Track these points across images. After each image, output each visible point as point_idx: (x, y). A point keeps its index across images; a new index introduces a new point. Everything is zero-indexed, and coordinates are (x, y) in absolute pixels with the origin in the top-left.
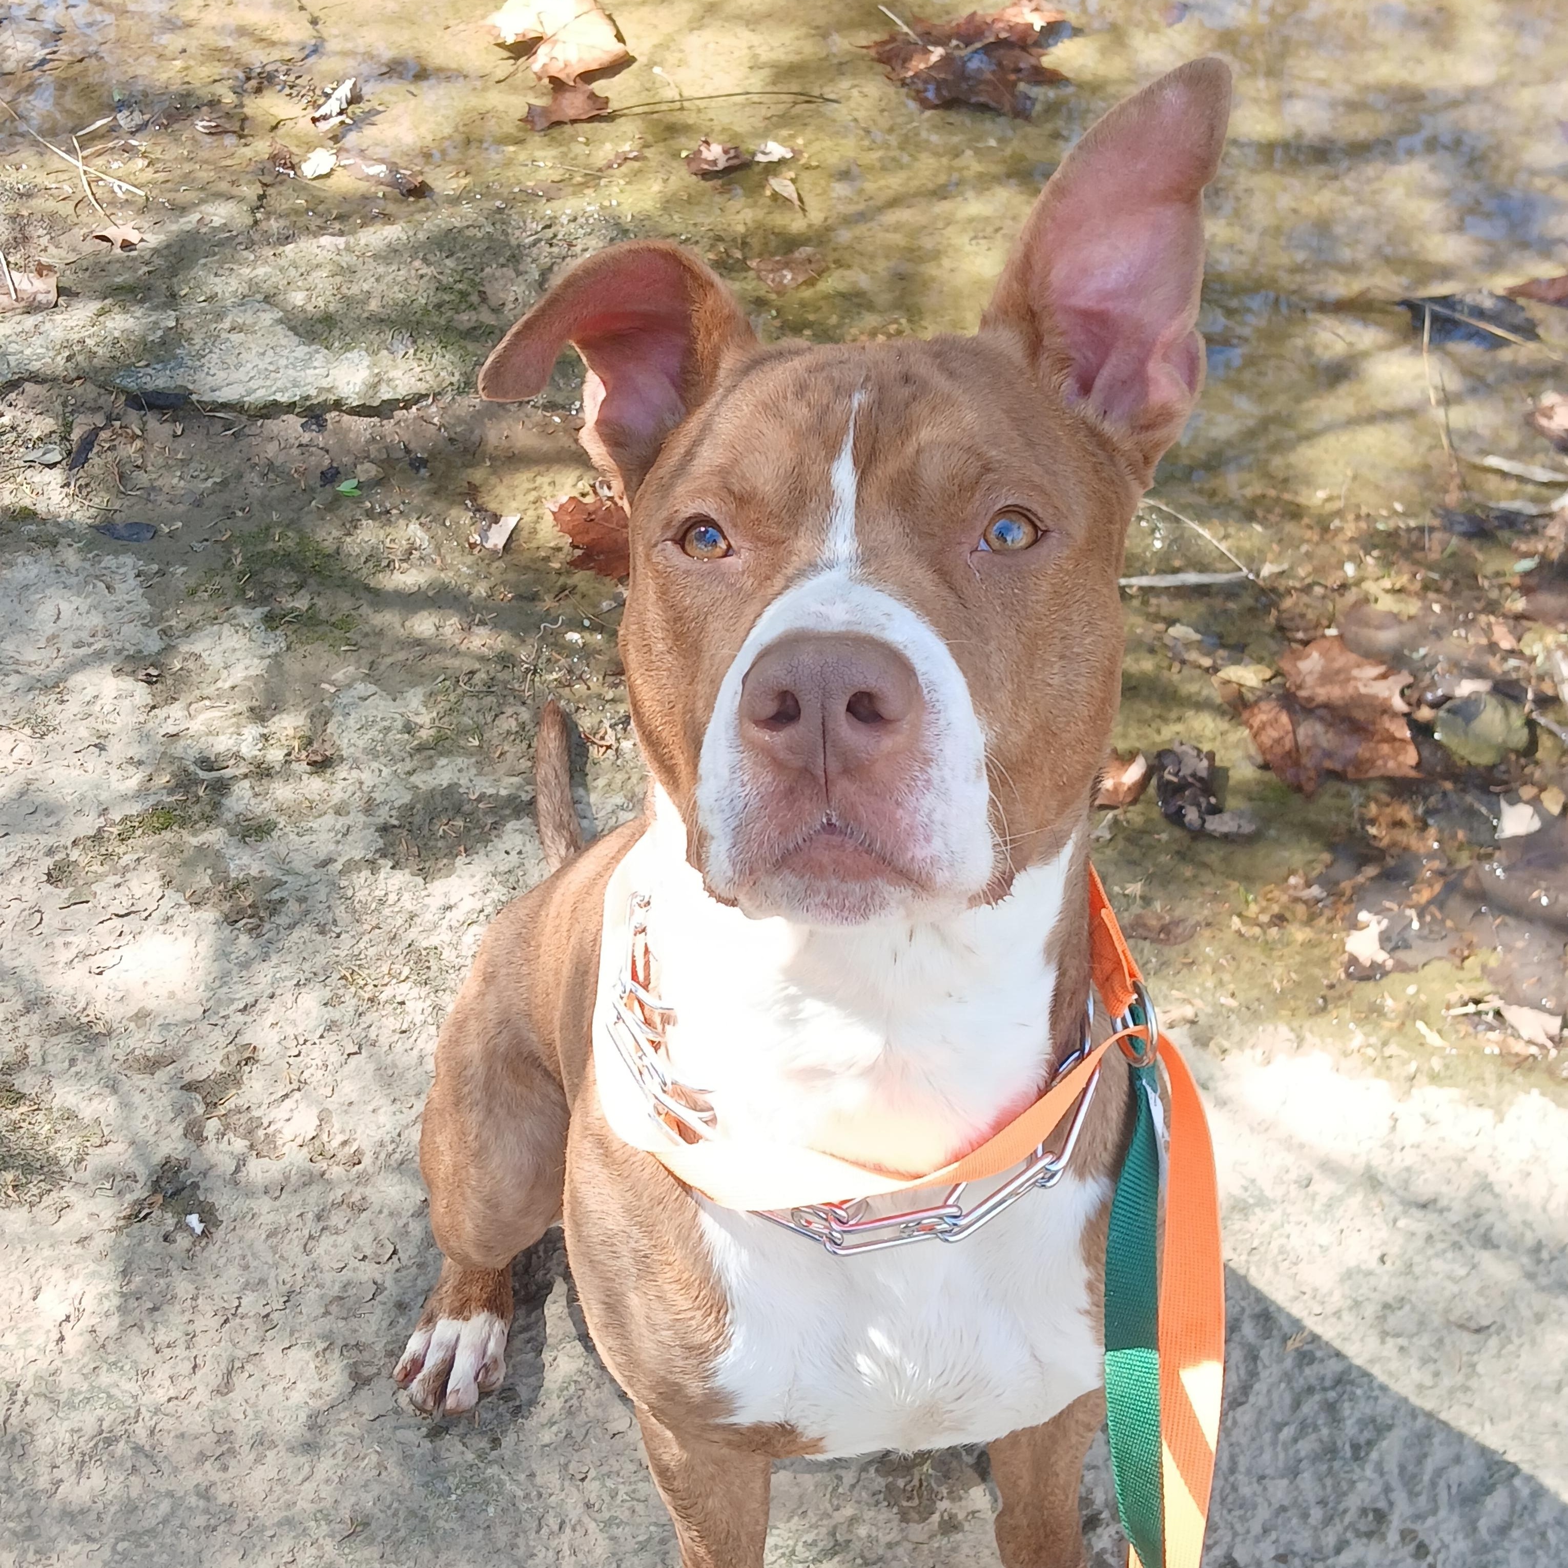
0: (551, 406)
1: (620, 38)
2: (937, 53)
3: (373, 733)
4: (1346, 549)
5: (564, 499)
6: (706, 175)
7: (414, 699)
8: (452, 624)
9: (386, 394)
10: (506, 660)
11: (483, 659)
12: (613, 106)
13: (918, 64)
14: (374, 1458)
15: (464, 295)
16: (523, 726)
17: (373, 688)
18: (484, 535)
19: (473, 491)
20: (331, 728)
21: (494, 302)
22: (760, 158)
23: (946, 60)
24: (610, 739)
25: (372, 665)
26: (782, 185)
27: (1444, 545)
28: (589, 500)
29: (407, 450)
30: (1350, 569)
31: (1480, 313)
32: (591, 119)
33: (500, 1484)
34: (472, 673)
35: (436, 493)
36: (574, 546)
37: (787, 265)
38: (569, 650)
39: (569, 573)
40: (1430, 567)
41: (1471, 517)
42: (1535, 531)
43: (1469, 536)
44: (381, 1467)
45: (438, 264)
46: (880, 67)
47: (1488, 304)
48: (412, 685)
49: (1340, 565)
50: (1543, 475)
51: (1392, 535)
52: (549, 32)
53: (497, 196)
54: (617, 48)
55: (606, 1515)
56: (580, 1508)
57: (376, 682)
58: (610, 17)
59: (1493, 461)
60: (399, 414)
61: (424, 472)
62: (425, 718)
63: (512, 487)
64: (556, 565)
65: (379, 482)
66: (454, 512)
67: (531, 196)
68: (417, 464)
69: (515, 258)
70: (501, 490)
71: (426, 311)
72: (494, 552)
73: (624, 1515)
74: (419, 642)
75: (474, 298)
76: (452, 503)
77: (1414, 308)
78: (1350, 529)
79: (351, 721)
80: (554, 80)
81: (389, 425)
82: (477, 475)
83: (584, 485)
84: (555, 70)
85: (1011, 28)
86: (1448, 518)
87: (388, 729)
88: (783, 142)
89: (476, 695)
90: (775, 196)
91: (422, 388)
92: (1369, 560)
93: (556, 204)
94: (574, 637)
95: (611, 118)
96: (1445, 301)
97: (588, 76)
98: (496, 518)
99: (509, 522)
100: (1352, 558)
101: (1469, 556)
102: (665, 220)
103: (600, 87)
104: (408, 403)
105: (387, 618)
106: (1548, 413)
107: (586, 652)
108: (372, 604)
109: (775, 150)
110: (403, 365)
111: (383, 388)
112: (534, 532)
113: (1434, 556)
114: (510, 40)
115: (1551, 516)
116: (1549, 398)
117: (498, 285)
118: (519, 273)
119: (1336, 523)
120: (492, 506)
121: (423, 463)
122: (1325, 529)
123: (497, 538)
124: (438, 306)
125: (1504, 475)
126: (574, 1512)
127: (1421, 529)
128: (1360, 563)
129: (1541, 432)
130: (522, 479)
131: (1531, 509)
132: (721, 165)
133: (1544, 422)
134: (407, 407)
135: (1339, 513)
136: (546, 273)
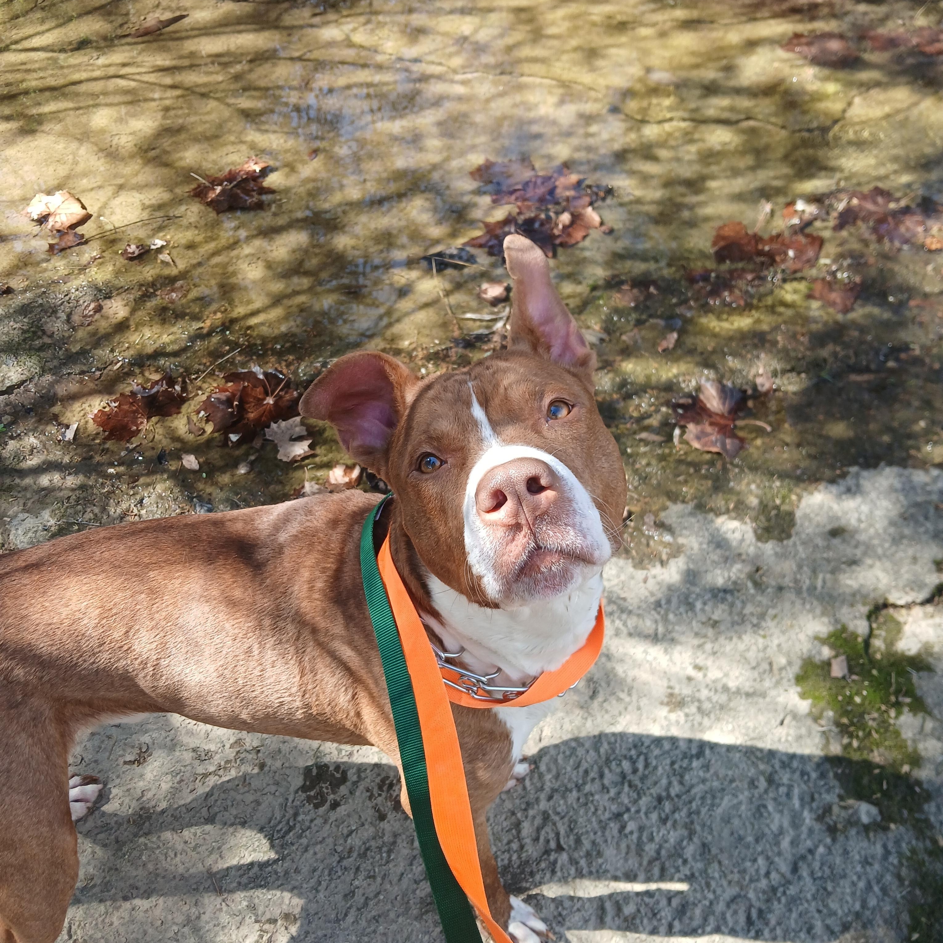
0: (82, 373)
1: (84, 207)
2: (218, 189)
3: (30, 534)
4: (420, 363)
5: (96, 412)
6: (131, 259)
7: (46, 515)
8: (56, 477)
9: (8, 383)
10: (83, 487)
11: (73, 490)
12: (87, 237)
13: (212, 195)
14: (90, 850)
15: (34, 333)
16: (96, 515)
17: (26, 515)
18: (63, 435)
19: (56, 417)
20: (11, 537)
21: (49, 333)
22: (153, 247)
23: (223, 191)
24: (135, 511)
25: (24, 504)
26: (164, 257)
27: (456, 353)
28: (107, 409)
29: (23, 406)
30: (423, 371)
31: (452, 256)
32: (78, 245)
33: (146, 845)
34: (69, 498)
35: (39, 421)
36: (104, 431)
37: (173, 291)
38: (111, 476)
39: (104, 443)
40: (454, 363)
41: (464, 340)
42: (489, 341)
43: (465, 347)
44: (94, 853)
45: (21, 321)
46: (197, 199)
47: (455, 252)
48: (44, 509)
49: (419, 370)
50: (488, 317)
51: (437, 353)
52: (52, 210)
53: (42, 286)
54: (83, 212)
55: (193, 844)
56: (182, 845)
57: (28, 512)
58: (78, 200)
59: (469, 316)
60: (15, 391)
61: (32, 414)
62: (52, 522)
63: (72, 411)
64: (98, 441)
65: (13, 423)
66: (49, 428)
67: (55, 283)
68: (28, 411)
69: (54, 311)
70: (69, 414)
71: (19, 344)
72: (69, 442)
73: (201, 841)
74: (44, 489)
75: (40, 333)
76: (47, 424)
77: (428, 259)
78: (420, 354)
79: (19, 532)
80: (58, 231)
81: (12, 397)
82: (56, 409)
83: (103, 404)
84: (58, 226)
85: (247, 173)
86: (456, 342)
87: (36, 531)
88: (161, 239)
89: (72, 507)
90: (162, 262)
91: (24, 377)
92: (430, 366)
93: (69, 284)
94: (111, 470)
95: (86, 242)
96: (440, 254)
97: (73, 227)
98: (68, 427)
99: (74, 427)
100: (424, 366)
101: (467, 356)
102: (117, 282)
103: (80, 230)
104: (19, 385)
105: (28, 481)
106: (485, 292)
107: (118, 476)
108: (19, 477)
109: (159, 243)
110: (13, 370)
111: (6, 381)
112: (86, 428)
113: (454, 359)
114: (36, 217)
115: (493, 333)
116: (485, 286)
117: (49, 325)
118: (58, 318)
119: (415, 354)
120: (65, 422)
121: (31, 410)
122: (411, 357)
123: (70, 435)
124: (24, 340)
125: (474, 320)
126: (179, 847)
127: (447, 349)
128: (426, 368)
129: (485, 300)
130: (77, 406)
131: (486, 332)
132: (137, 253)
133: (484, 296)
134: (19, 387)
135: (415, 349)
136: (69, 316)
